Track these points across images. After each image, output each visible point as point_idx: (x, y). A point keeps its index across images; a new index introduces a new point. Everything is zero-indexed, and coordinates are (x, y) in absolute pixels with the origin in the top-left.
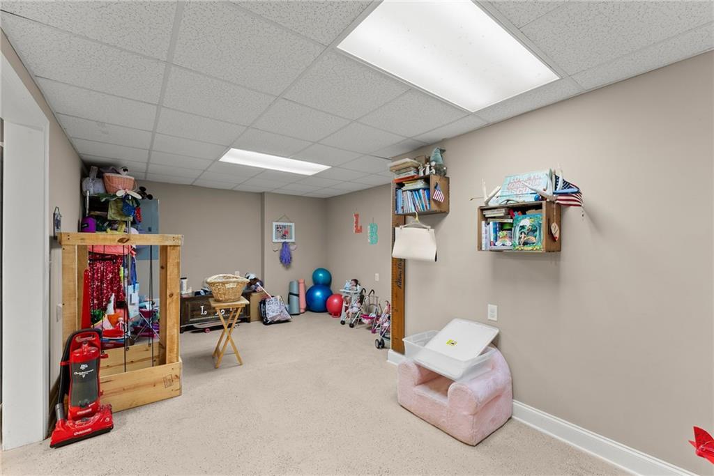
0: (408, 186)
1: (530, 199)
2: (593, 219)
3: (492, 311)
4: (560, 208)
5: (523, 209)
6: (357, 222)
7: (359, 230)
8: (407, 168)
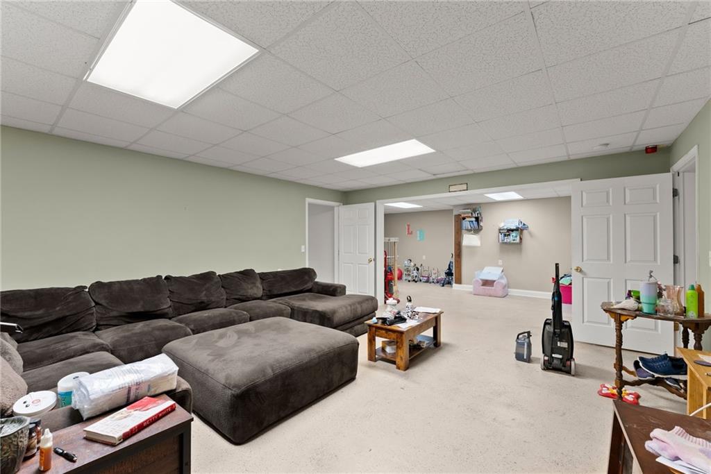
0: (467, 219)
1: (515, 228)
2: (530, 234)
3: (500, 262)
4: (522, 230)
5: (512, 230)
6: (408, 229)
7: (410, 233)
8: (468, 213)
